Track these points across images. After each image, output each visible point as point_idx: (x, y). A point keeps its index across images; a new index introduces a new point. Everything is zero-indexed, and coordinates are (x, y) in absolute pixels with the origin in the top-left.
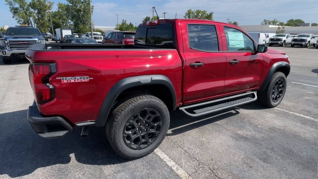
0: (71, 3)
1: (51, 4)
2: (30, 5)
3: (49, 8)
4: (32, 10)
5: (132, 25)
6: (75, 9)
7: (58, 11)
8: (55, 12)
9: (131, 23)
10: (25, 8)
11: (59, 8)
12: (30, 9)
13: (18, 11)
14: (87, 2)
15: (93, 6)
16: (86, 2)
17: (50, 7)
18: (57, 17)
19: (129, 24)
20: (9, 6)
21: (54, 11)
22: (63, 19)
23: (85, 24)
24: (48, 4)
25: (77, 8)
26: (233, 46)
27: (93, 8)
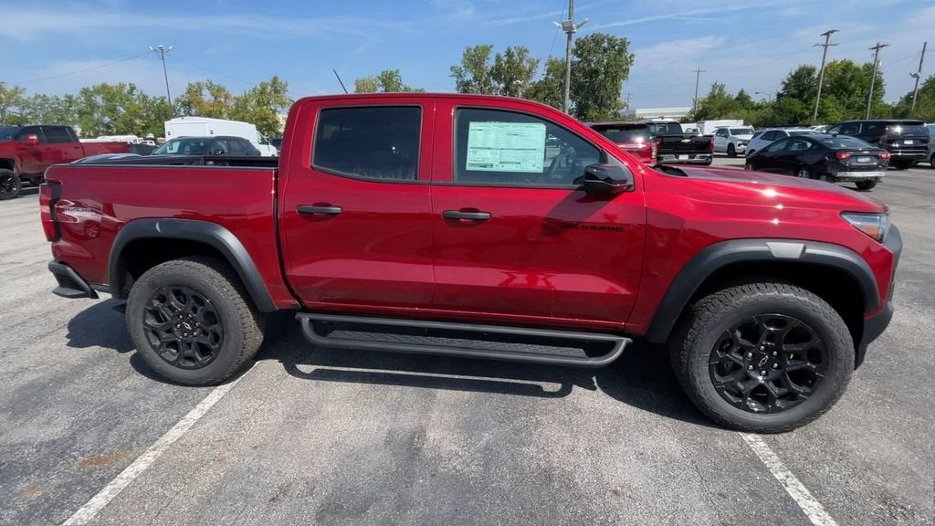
0: (578, 57)
1: (534, 64)
2: (491, 73)
3: (529, 73)
4: (494, 83)
5: (747, 98)
6: (584, 68)
7: (546, 79)
8: (540, 82)
9: (741, 93)
10: (483, 79)
11: (549, 71)
12: (492, 81)
13: (470, 88)
14: (617, 47)
15: (632, 55)
16: (614, 47)
17: (530, 70)
18: (541, 95)
19: (735, 95)
20: (455, 79)
21: (537, 82)
22: (554, 98)
23: (605, 106)
24: (527, 66)
25: (589, 65)
26: (485, 167)
27: (632, 61)
